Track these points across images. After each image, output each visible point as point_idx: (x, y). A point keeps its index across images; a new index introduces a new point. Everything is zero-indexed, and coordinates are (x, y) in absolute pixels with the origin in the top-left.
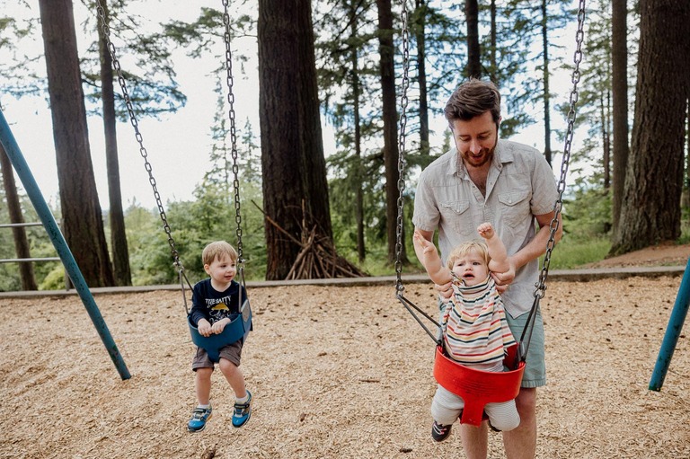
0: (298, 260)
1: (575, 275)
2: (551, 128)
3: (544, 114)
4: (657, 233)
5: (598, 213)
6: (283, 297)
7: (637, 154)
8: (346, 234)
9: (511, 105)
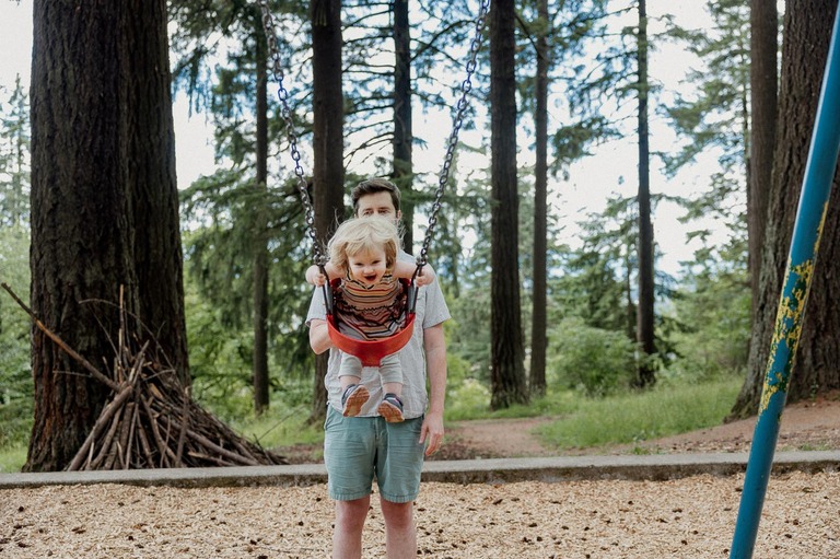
0: (102, 419)
1: (643, 467)
2: (651, 149)
3: (637, 120)
4: (813, 377)
5: (734, 319)
6: (52, 511)
7: (779, 224)
8: (231, 346)
9: (577, 99)
